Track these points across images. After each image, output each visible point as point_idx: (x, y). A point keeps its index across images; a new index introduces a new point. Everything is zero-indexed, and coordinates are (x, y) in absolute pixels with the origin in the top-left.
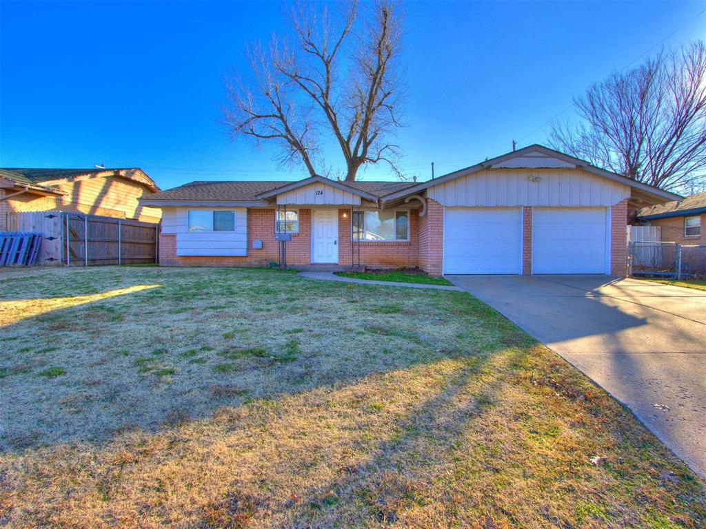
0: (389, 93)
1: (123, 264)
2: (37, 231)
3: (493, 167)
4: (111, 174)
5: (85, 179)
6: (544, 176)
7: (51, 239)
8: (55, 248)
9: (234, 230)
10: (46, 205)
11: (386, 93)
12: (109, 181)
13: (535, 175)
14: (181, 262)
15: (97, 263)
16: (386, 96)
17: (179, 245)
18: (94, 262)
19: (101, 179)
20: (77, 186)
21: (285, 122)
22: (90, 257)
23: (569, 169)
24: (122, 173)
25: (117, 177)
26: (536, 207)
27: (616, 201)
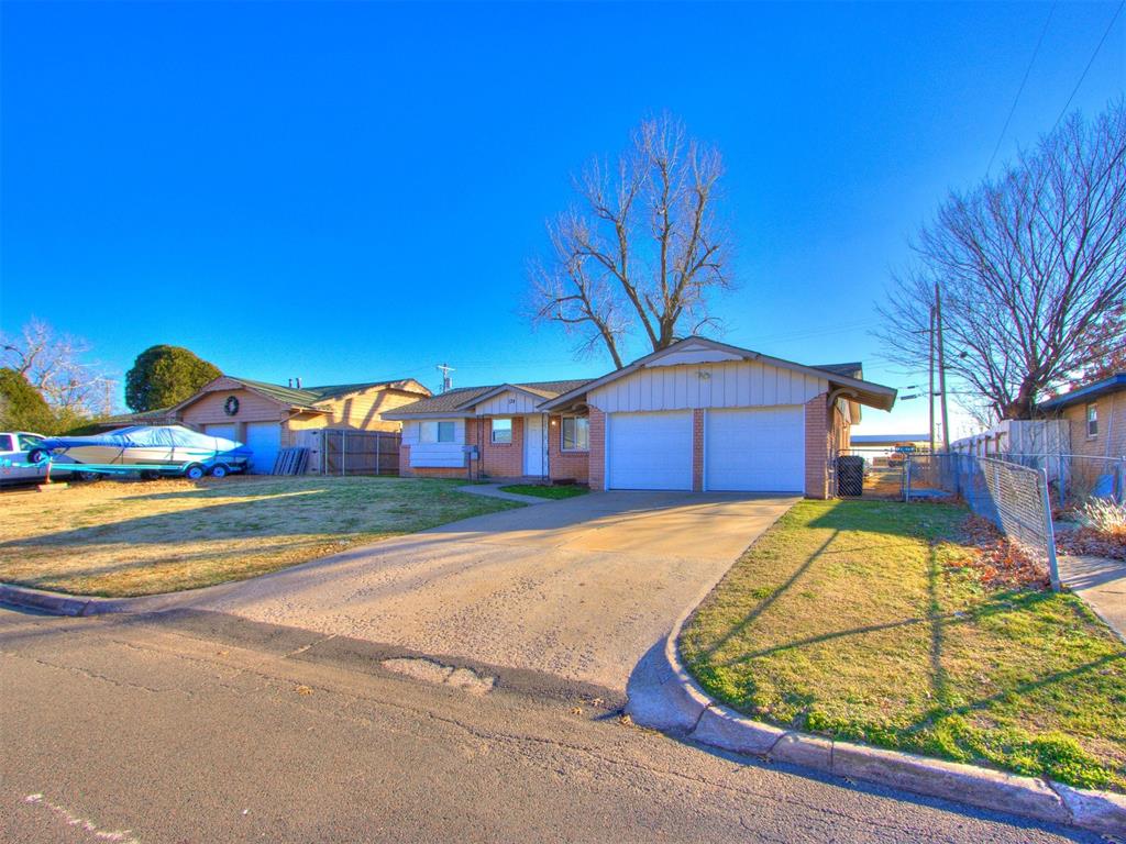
0: (714, 248)
1: (381, 475)
2: (307, 446)
3: (647, 366)
4: (383, 388)
5: (354, 395)
6: (716, 371)
7: (315, 452)
8: (316, 460)
9: (454, 441)
10: (319, 423)
11: (710, 247)
12: (381, 395)
13: (704, 370)
14: (415, 472)
15: (356, 473)
16: (709, 252)
17: (413, 456)
18: (351, 472)
19: (372, 394)
20: (349, 402)
21: (587, 304)
22: (348, 468)
23: (737, 362)
24: (392, 386)
25: (389, 390)
26: (708, 409)
27: (810, 397)
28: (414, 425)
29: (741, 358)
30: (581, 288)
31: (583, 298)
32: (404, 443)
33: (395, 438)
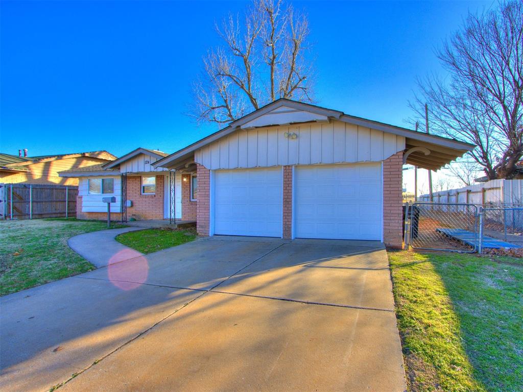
0: (304, 78)
1: (69, 217)
3: (242, 127)
4: (80, 156)
5: (53, 160)
9: (113, 193)
11: (301, 77)
12: (79, 160)
13: (293, 131)
16: (300, 80)
17: (84, 204)
18: (39, 215)
19: (69, 159)
21: (229, 110)
22: (36, 213)
23: (322, 122)
24: (87, 155)
25: (85, 158)
26: (296, 166)
27: (387, 156)
28: (85, 181)
29: (325, 118)
30: (226, 101)
31: (227, 107)
32: (80, 194)
33: (74, 190)
